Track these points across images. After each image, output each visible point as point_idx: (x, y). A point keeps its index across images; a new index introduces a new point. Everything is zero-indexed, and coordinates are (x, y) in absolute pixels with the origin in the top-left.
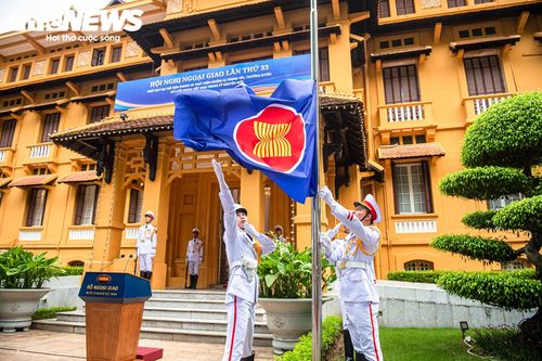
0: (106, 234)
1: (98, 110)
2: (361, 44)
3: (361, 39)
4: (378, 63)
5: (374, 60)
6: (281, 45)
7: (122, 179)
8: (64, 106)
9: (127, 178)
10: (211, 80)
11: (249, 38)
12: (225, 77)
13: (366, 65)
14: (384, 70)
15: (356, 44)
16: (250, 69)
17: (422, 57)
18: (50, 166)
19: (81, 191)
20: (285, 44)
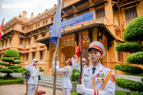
0: (48, 62)
1: (44, 35)
2: (115, 4)
3: (115, 2)
4: (123, 8)
5: (121, 8)
6: (91, 9)
7: (51, 49)
8: (38, 35)
9: (52, 49)
10: (69, 22)
11: (84, 8)
12: (72, 21)
13: (119, 10)
14: (125, 10)
15: (113, 4)
16: (78, 18)
17: (137, 4)
18: (36, 48)
19: (41, 53)
20: (92, 8)
